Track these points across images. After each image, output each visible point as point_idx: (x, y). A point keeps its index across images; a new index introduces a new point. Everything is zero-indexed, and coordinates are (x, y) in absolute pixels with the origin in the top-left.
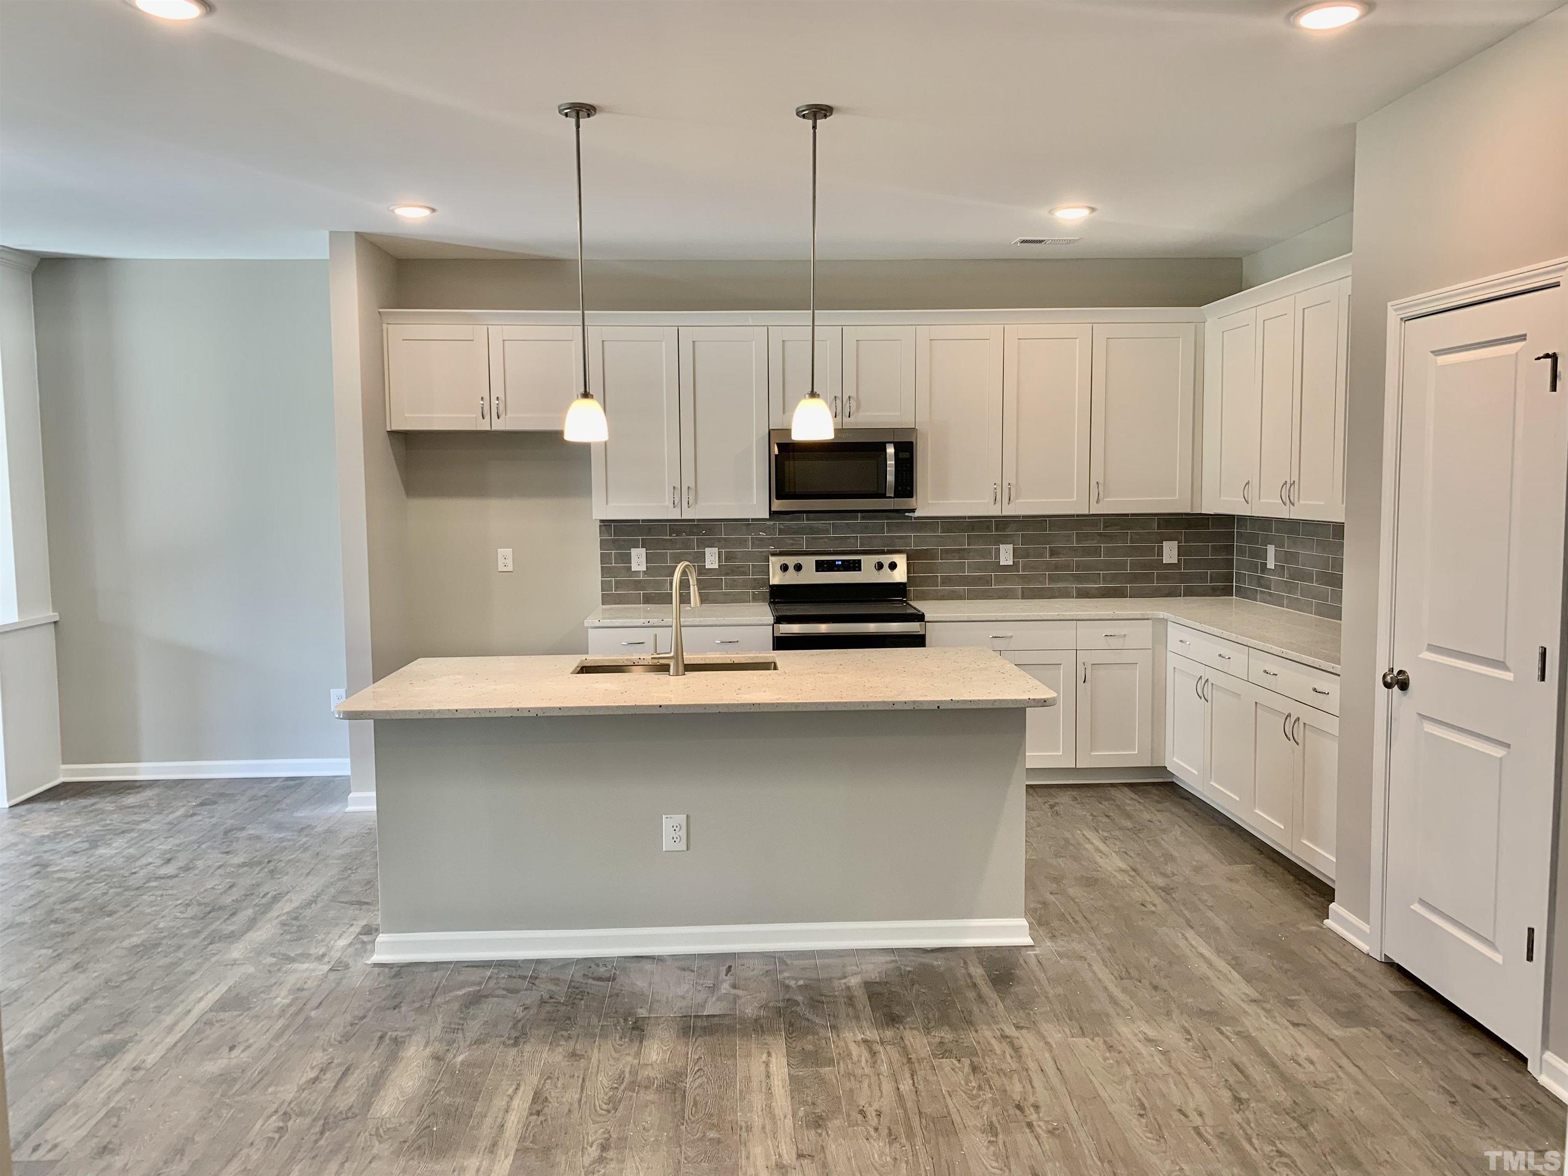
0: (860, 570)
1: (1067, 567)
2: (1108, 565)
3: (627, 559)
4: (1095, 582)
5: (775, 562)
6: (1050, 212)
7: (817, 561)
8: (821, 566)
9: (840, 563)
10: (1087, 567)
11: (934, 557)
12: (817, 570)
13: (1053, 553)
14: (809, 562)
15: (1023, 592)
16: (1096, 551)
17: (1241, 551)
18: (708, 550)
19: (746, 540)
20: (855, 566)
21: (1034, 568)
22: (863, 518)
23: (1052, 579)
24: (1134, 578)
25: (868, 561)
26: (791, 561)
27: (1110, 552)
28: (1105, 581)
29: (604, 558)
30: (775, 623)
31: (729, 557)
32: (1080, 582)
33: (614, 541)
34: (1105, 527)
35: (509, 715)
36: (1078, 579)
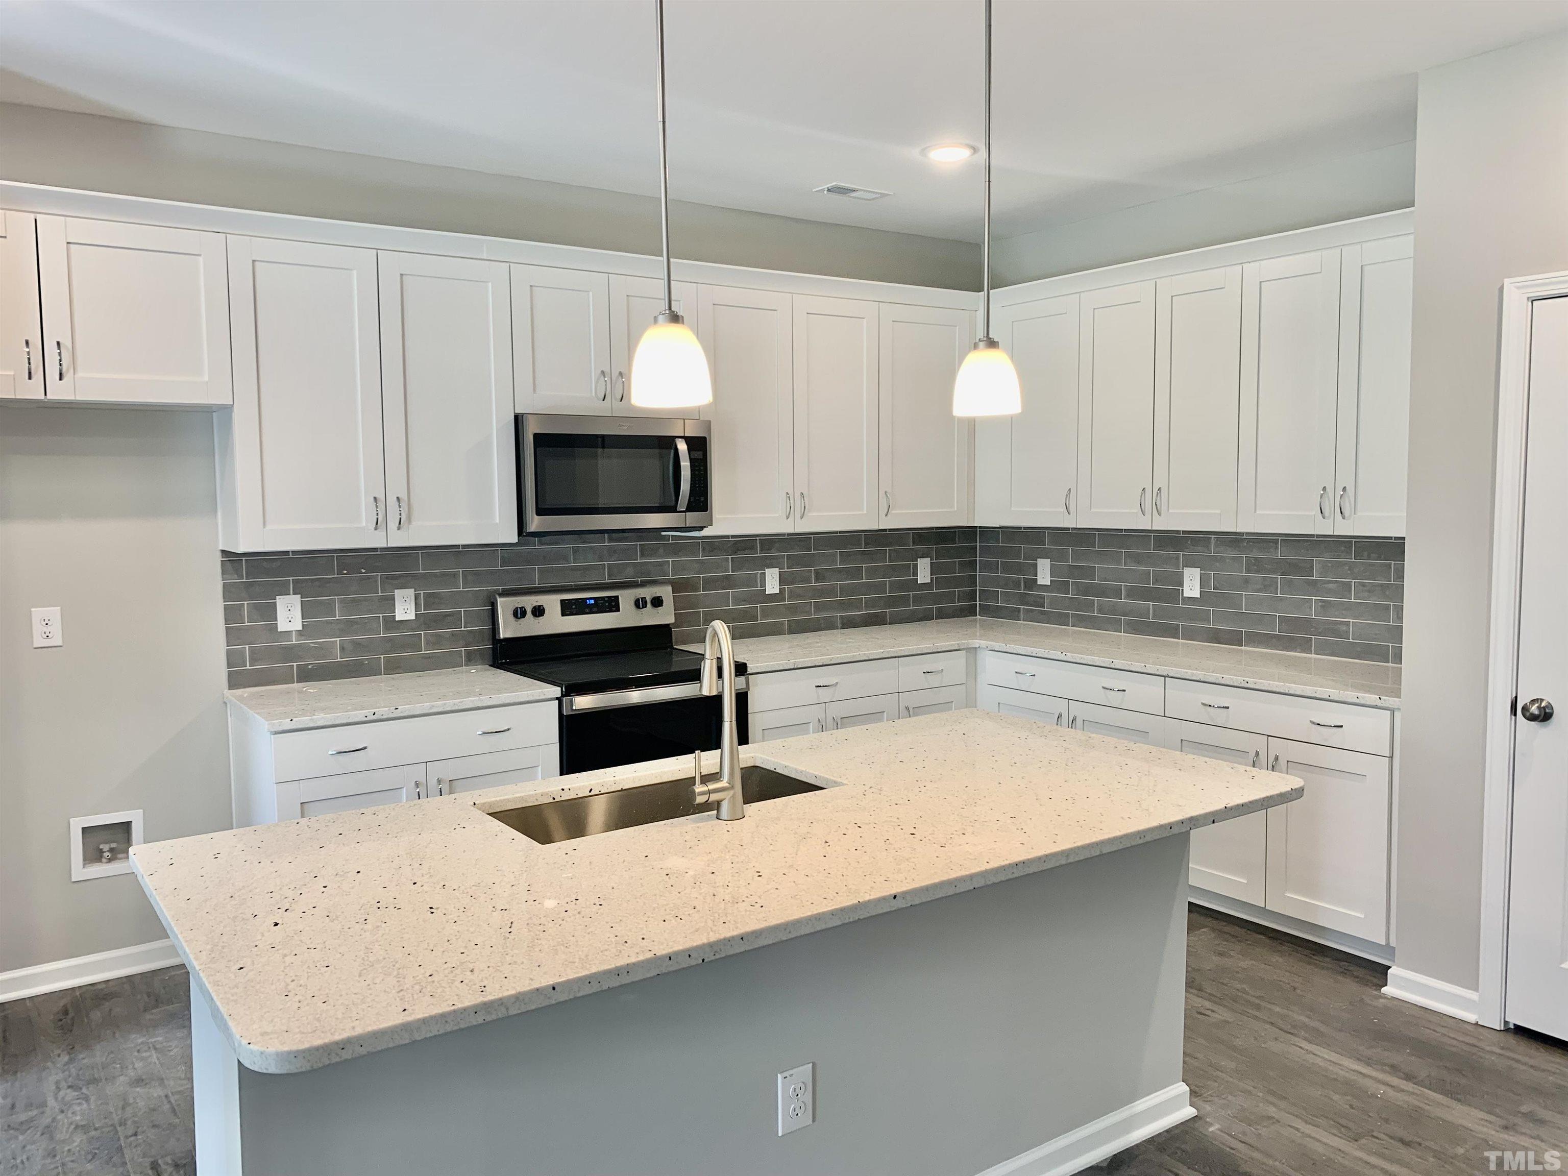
0: (618, 610)
1: (831, 592)
2: (870, 588)
3: (270, 612)
4: (860, 609)
5: (504, 606)
6: (924, 152)
7: (562, 601)
8: (568, 608)
9: (592, 602)
10: (852, 590)
11: (696, 589)
12: (564, 614)
13: (819, 577)
14: (552, 603)
15: (789, 626)
16: (857, 573)
17: (986, 566)
18: (398, 593)
19: (455, 575)
20: (612, 605)
21: (799, 596)
22: (611, 540)
23: (819, 607)
24: (891, 602)
25: (626, 598)
26: (529, 602)
27: (872, 572)
28: (867, 607)
29: (231, 614)
30: (563, 696)
31: (431, 600)
32: (845, 610)
33: (248, 585)
34: (866, 545)
35: (653, 973)
36: (842, 605)
